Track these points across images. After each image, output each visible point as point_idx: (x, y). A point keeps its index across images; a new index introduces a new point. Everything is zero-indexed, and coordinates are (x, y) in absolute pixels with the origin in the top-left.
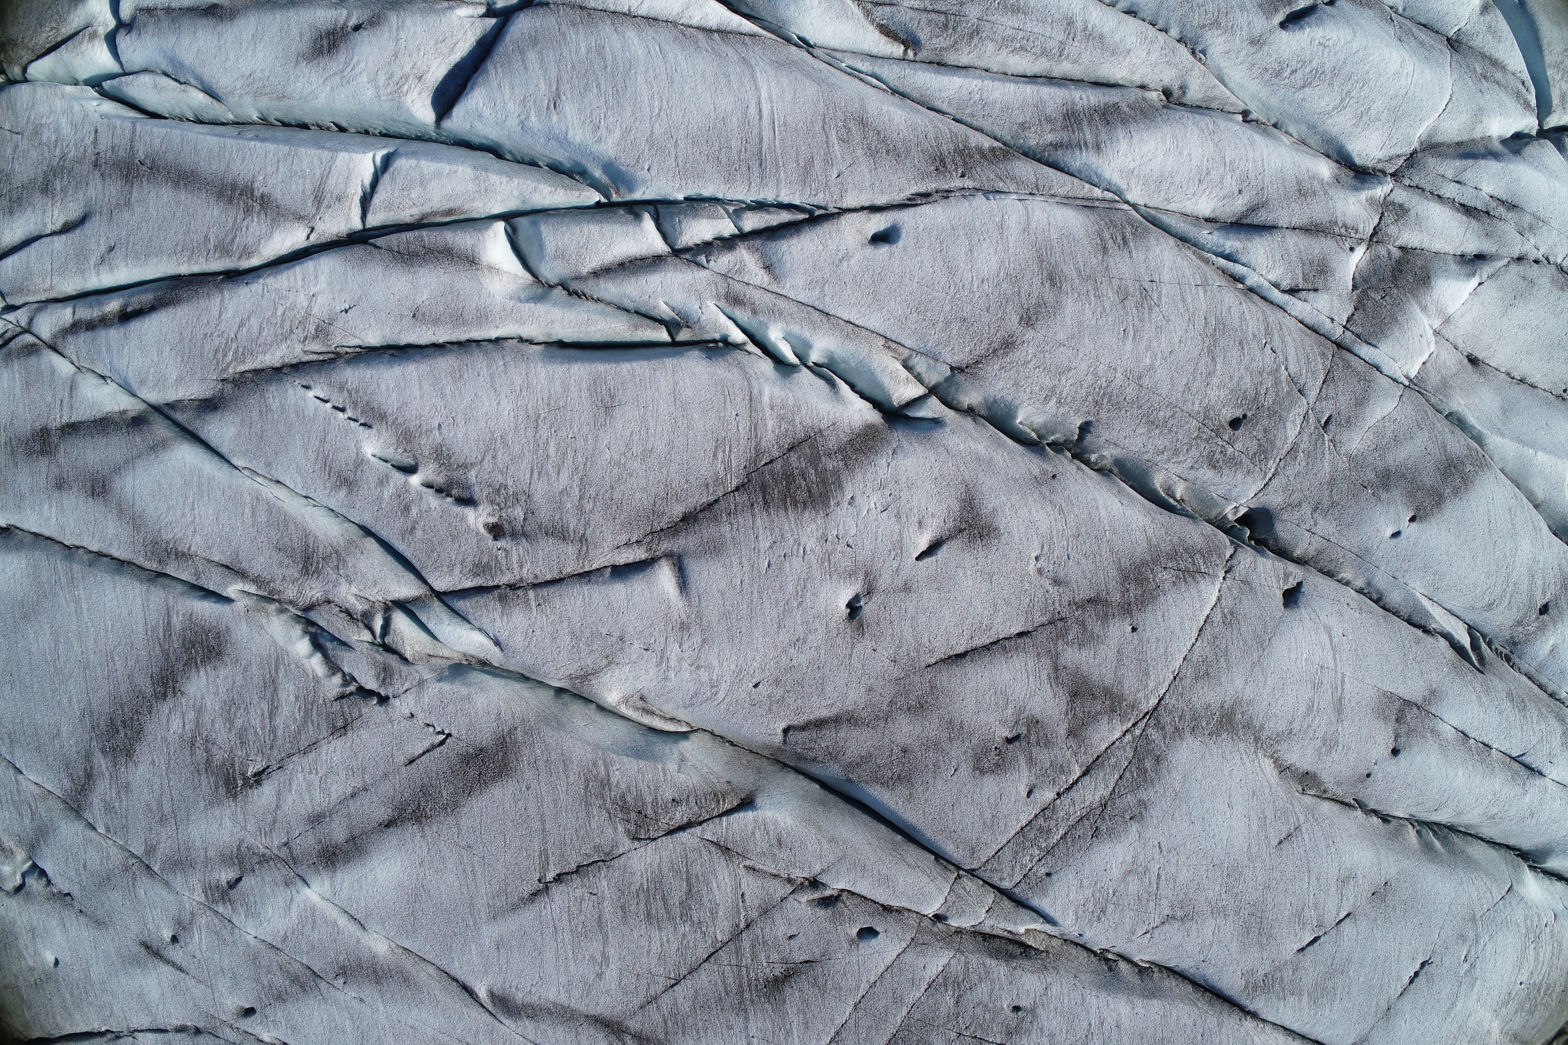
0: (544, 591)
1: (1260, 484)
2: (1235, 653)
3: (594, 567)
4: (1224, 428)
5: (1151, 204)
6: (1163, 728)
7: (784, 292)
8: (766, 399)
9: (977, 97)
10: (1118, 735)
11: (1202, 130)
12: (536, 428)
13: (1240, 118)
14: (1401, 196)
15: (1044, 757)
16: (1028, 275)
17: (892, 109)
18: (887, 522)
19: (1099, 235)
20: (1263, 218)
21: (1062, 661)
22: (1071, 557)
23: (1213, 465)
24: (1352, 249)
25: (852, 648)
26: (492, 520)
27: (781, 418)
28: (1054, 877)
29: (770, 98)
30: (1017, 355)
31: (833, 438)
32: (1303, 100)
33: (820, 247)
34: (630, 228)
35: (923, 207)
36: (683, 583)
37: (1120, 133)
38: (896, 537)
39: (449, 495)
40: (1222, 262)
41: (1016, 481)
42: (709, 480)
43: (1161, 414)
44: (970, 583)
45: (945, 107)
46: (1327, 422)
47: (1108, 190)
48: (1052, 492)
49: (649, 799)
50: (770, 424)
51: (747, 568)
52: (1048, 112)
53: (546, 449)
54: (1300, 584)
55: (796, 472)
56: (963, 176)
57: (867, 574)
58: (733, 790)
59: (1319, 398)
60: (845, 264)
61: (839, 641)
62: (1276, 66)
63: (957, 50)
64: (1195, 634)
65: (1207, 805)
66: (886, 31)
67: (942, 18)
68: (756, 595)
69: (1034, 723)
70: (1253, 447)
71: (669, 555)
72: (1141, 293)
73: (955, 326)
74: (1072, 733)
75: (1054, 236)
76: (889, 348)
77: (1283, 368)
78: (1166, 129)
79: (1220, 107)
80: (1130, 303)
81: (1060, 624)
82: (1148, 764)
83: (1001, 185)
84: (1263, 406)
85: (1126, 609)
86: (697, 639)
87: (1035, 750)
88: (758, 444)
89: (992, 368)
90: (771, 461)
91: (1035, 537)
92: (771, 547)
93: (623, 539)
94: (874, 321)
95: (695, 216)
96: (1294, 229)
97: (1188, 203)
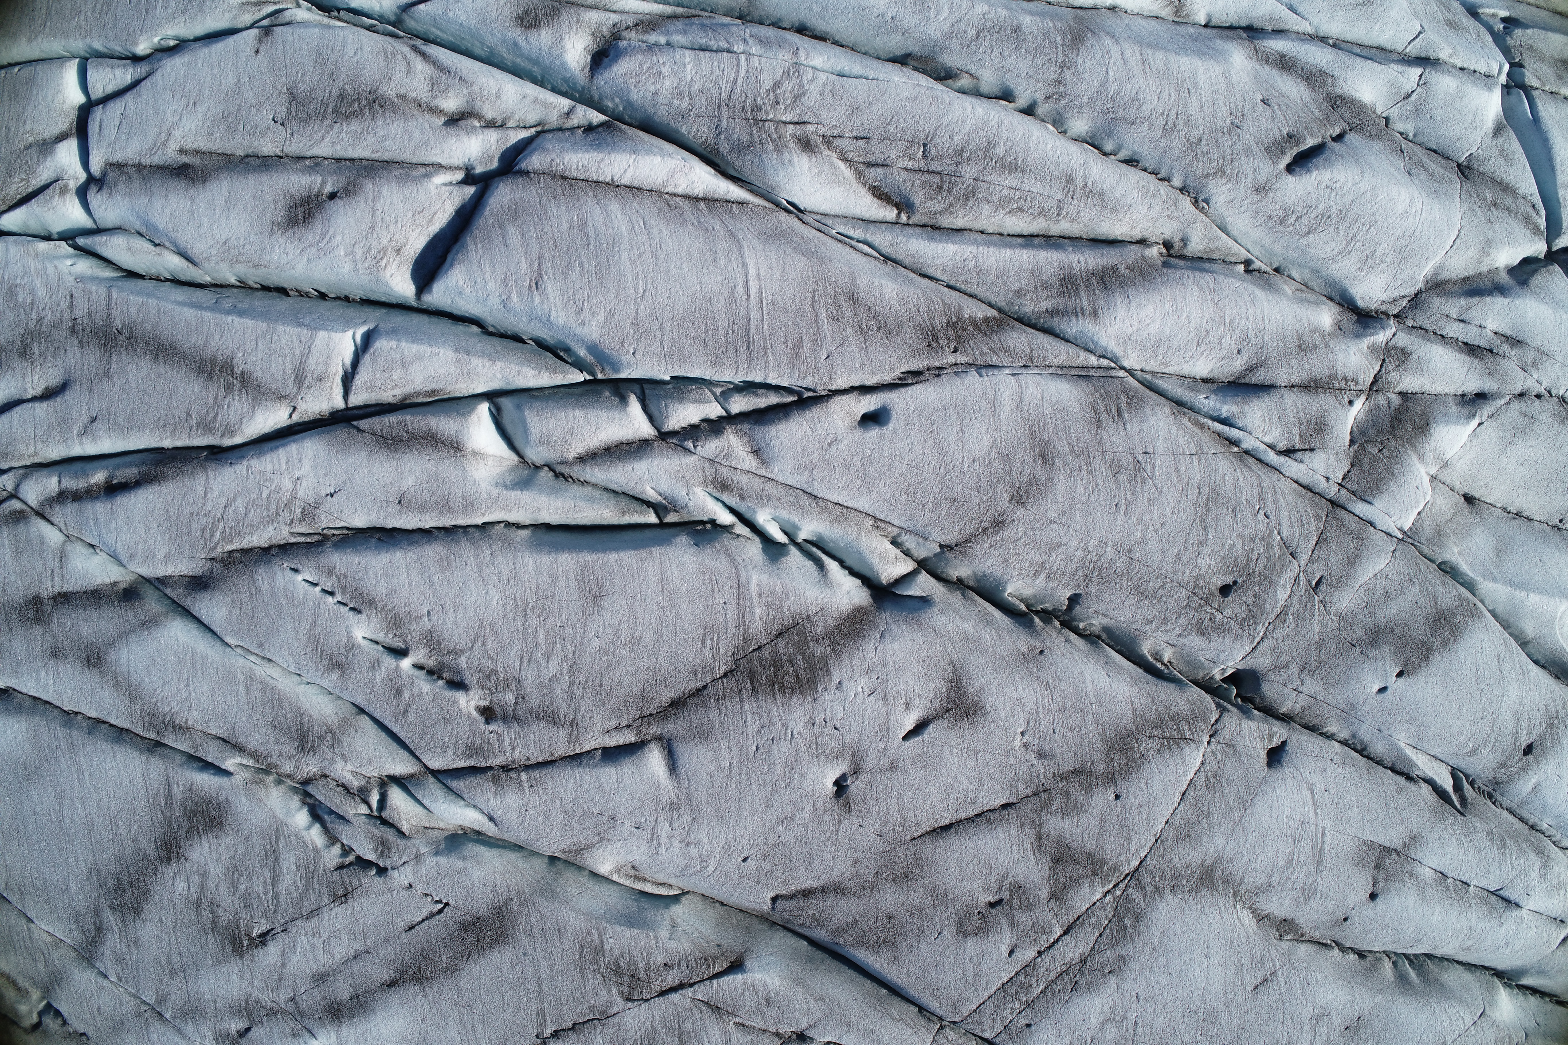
0: (536, 773)
1: (1248, 649)
2: (1217, 814)
3: (584, 750)
4: (1214, 596)
5: (1148, 369)
6: (1143, 888)
7: (772, 476)
8: (754, 586)
9: (971, 264)
10: (1098, 896)
11: (1203, 289)
12: (525, 616)
13: (1241, 268)
14: (1403, 340)
15: (1025, 919)
16: (1020, 453)
17: (883, 282)
18: (874, 705)
19: (1093, 407)
20: (1262, 378)
21: (1045, 830)
22: (1057, 731)
23: (1202, 632)
24: (1351, 403)
25: (839, 825)
26: (483, 703)
27: (769, 605)
28: (1034, 1028)
29: (758, 276)
30: (1008, 533)
31: (821, 624)
32: (1308, 246)
33: (809, 432)
34: (616, 414)
35: (914, 387)
36: (673, 766)
37: (1118, 298)
38: (883, 719)
39: (440, 677)
40: (1218, 426)
41: (1003, 659)
42: (698, 667)
43: (1151, 584)
44: (956, 760)
45: (938, 275)
46: (1318, 583)
47: (1103, 357)
48: (1039, 668)
49: (641, 964)
50: (758, 611)
51: (735, 751)
52: (1045, 278)
53: (535, 637)
54: (1284, 743)
55: (784, 658)
56: (955, 351)
57: (854, 755)
58: (723, 954)
59: (1311, 560)
60: (834, 448)
61: (826, 818)
62: (1281, 213)
63: (952, 213)
64: (1177, 798)
65: (1185, 957)
66: (879, 194)
67: (937, 179)
68: (744, 777)
69: (1017, 888)
70: (1242, 612)
71: (658, 739)
72: (1134, 466)
73: (945, 507)
74: (1053, 896)
75: (1048, 410)
76: (878, 527)
77: (1276, 532)
78: (1166, 291)
79: (1222, 257)
80: (1123, 477)
81: (1044, 796)
82: (1128, 922)
83: (994, 358)
84: (1254, 572)
85: (1110, 778)
86: (687, 818)
87: (1017, 914)
88: (746, 631)
89: (982, 547)
90: (759, 648)
91: (1021, 713)
92: (759, 731)
93: (613, 723)
94: (863, 503)
95: (682, 400)
96: (1293, 386)
97: (1185, 366)
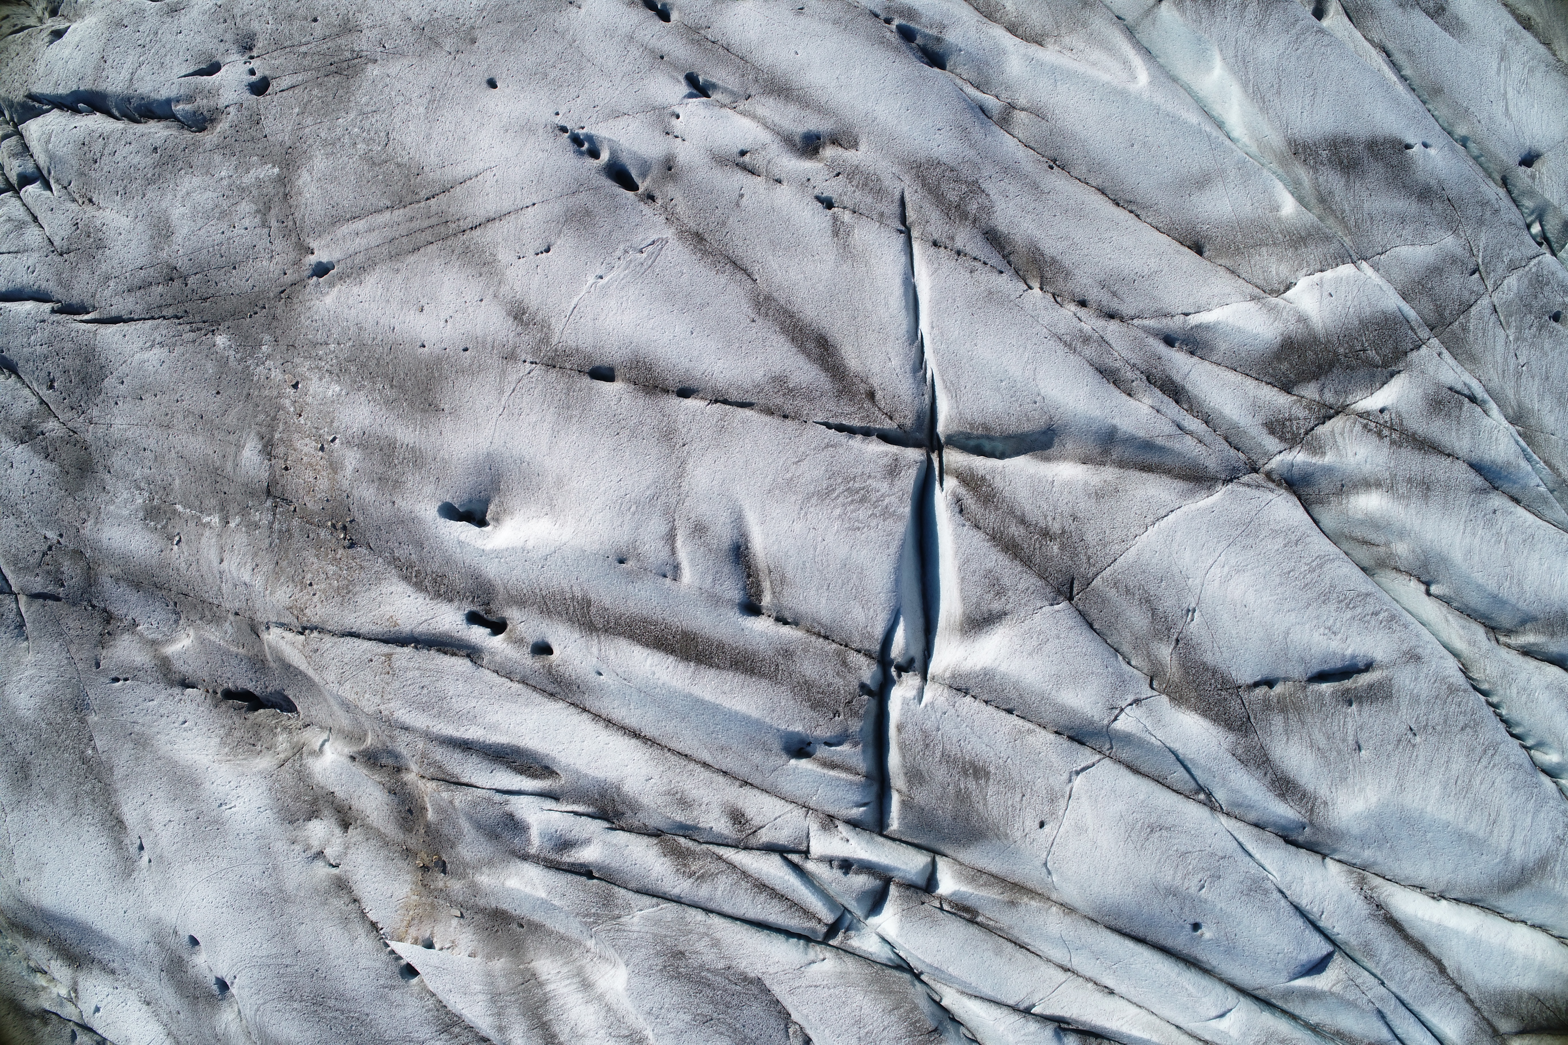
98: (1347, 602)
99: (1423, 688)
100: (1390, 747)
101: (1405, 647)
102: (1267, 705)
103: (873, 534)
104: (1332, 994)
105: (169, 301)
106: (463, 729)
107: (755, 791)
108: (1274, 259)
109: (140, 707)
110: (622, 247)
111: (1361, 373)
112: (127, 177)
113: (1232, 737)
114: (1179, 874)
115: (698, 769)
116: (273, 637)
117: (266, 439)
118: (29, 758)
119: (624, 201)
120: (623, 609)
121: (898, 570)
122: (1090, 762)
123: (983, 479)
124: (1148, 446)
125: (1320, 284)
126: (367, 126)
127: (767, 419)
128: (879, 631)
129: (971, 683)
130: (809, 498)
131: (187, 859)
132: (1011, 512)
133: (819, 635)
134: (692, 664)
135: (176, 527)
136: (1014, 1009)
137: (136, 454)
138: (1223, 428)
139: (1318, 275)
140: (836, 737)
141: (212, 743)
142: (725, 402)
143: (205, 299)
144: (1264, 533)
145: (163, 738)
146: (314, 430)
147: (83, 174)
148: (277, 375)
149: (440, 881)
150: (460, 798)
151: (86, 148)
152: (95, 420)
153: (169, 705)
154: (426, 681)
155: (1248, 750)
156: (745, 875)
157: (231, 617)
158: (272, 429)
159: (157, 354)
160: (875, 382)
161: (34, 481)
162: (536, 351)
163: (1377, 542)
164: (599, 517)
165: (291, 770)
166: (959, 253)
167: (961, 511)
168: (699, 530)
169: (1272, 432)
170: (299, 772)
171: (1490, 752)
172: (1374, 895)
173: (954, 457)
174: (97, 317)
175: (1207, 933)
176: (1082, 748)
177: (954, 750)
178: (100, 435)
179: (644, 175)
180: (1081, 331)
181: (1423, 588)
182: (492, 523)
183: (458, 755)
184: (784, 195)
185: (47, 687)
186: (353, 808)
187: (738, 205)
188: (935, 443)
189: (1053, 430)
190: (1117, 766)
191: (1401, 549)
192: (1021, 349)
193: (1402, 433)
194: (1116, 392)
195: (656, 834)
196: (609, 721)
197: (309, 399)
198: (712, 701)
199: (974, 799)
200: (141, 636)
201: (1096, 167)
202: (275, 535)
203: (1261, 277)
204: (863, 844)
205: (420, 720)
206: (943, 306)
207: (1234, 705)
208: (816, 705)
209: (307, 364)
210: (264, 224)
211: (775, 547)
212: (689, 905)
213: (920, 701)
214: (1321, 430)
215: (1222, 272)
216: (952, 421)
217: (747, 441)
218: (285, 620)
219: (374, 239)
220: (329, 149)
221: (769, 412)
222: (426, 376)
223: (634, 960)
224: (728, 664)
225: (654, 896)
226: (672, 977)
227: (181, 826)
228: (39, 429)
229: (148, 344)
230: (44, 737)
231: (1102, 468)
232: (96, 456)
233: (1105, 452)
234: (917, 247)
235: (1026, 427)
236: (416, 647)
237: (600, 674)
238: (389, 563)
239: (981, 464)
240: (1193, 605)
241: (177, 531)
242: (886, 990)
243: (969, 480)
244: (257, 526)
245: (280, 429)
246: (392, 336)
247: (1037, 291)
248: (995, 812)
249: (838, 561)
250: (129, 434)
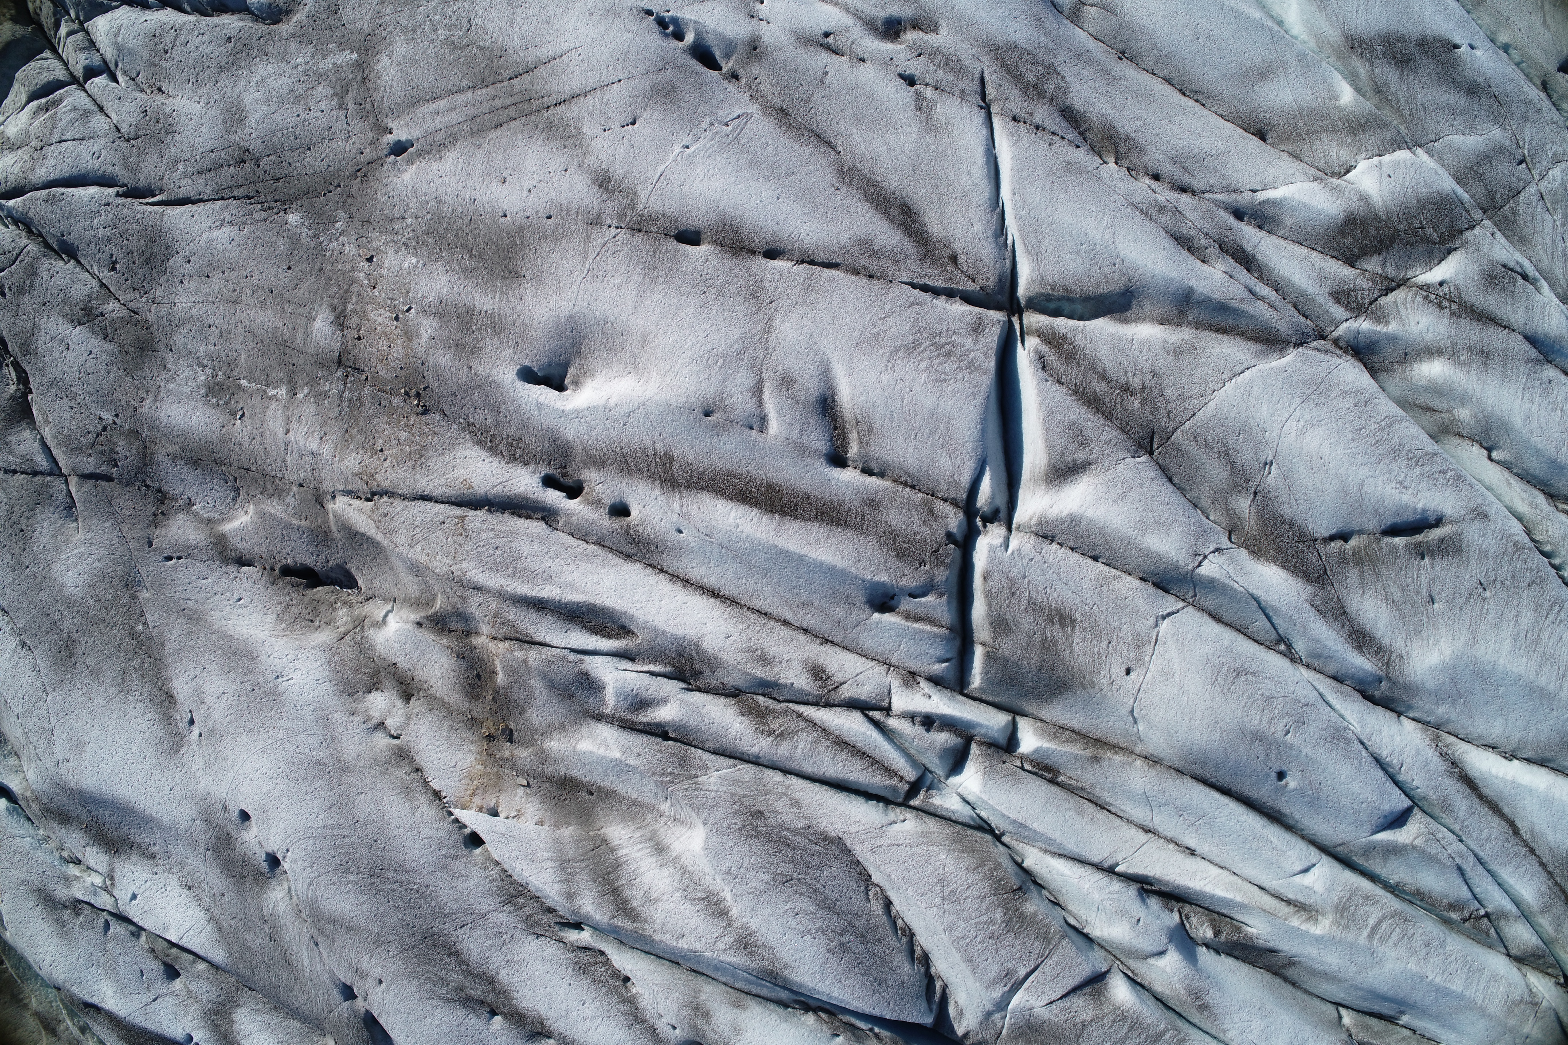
98: (1417, 460)
99: (1491, 544)
100: (1462, 600)
101: (1472, 504)
102: (1343, 559)
103: (959, 385)
104: (1414, 847)
105: (241, 182)
106: (538, 588)
107: (836, 649)
108: (1334, 144)
109: (194, 585)
110: (707, 120)
111: (1421, 248)
112: (200, 65)
113: (1310, 589)
114: (1266, 719)
115: (778, 627)
116: (340, 506)
117: (338, 311)
118: (74, 636)
119: (709, 79)
120: (706, 464)
121: (984, 420)
122: (1174, 608)
123: (1064, 337)
124: (1222, 308)
125: (1379, 166)
126: (449, 12)
127: (854, 278)
128: (966, 479)
129: (1057, 530)
130: (896, 351)
131: (241, 730)
132: (1093, 368)
133: (905, 484)
134: (777, 516)
135: (241, 401)
136: (1098, 867)
137: (200, 331)
138: (1293, 295)
139: (1376, 159)
140: (921, 587)
141: (268, 620)
142: (812, 263)
143: (278, 180)
144: (1335, 393)
145: (217, 614)
146: (389, 302)
147: (153, 64)
148: (351, 250)
149: (506, 750)
150: (534, 656)
151: (157, 40)
152: (157, 300)
153: (224, 583)
154: (500, 542)
155: (1325, 602)
156: (826, 732)
157: (295, 489)
158: (345, 301)
159: (227, 232)
160: (958, 246)
161: (92, 362)
162: (622, 216)
163: (1440, 408)
164: (685, 371)
165: (352, 643)
166: (1037, 127)
167: (1044, 368)
168: (786, 382)
169: (1338, 301)
170: (360, 644)
171: (1557, 609)
172: (1449, 752)
173: (1034, 319)
174: (165, 198)
175: (1292, 782)
176: (1167, 595)
177: (1040, 598)
178: (162, 314)
179: (728, 56)
180: (1156, 201)
181: (1485, 453)
182: (571, 387)
183: (532, 615)
184: (868, 73)
185: (97, 564)
186: (416, 678)
187: (822, 82)
188: (1015, 307)
189: (1131, 292)
190: (1200, 614)
191: (1463, 414)
192: (1100, 215)
193: (1460, 305)
194: (1191, 258)
195: (733, 693)
196: (687, 581)
197: (384, 272)
198: (798, 551)
199: (1061, 647)
200: (196, 515)
201: (1164, 58)
202: (346, 404)
203: (1322, 161)
204: (946, 700)
205: (493, 580)
206: (1025, 174)
207: (1312, 556)
208: (902, 555)
209: (383, 238)
210: (341, 106)
211: (863, 398)
212: (767, 767)
213: (1006, 549)
214: (1383, 300)
215: (1285, 156)
216: (1033, 282)
217: (834, 298)
218: (354, 487)
219: (455, 117)
220: (410, 35)
221: (856, 272)
222: (507, 245)
223: (712, 819)
224: (813, 514)
225: (730, 757)
226: (751, 836)
227: (236, 697)
228: (99, 311)
229: (217, 224)
230: (92, 614)
231: (1179, 328)
232: (158, 335)
233: (1182, 313)
234: (997, 122)
235: (1106, 289)
236: (489, 511)
237: (680, 532)
238: (463, 429)
239: (1062, 324)
240: (1270, 458)
241: (241, 405)
242: (969, 849)
243: (1050, 339)
244: (326, 396)
245: (354, 301)
246: (472, 208)
247: (1112, 165)
248: (1081, 660)
249: (925, 411)
250: (194, 312)
